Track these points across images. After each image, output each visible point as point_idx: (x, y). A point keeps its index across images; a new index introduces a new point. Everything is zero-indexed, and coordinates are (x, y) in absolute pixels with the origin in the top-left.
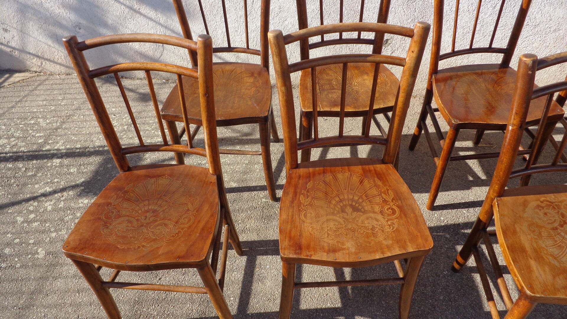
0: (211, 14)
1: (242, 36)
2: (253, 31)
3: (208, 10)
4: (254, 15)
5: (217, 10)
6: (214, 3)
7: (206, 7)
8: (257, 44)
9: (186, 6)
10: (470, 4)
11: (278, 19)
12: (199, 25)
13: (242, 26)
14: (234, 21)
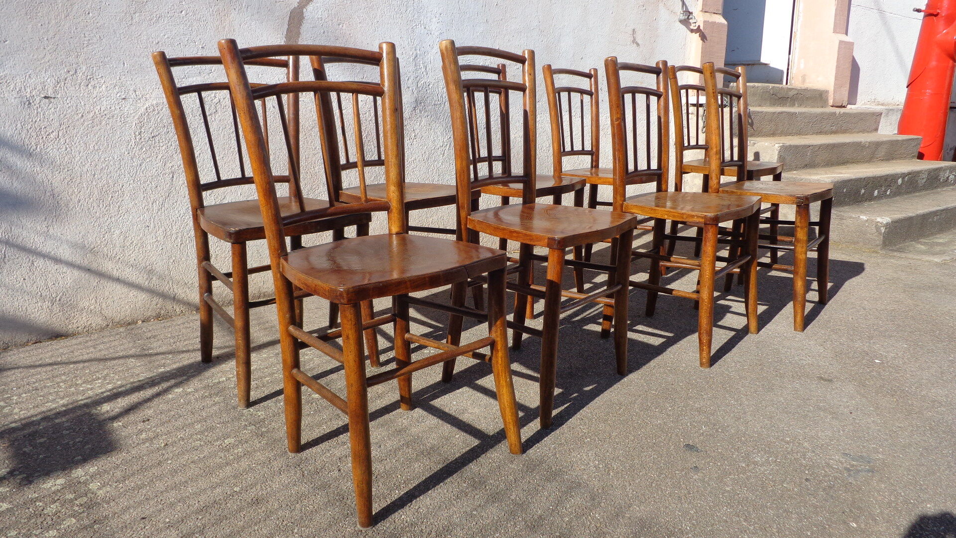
0: (101, 206)
1: (158, 233)
2: (174, 222)
3: (95, 199)
4: (175, 196)
5: (112, 197)
6: (106, 186)
7: (92, 194)
8: (183, 242)
9: (53, 197)
10: (423, 152)
11: (213, 197)
12: (76, 228)
13: (157, 217)
14: (142, 211)
